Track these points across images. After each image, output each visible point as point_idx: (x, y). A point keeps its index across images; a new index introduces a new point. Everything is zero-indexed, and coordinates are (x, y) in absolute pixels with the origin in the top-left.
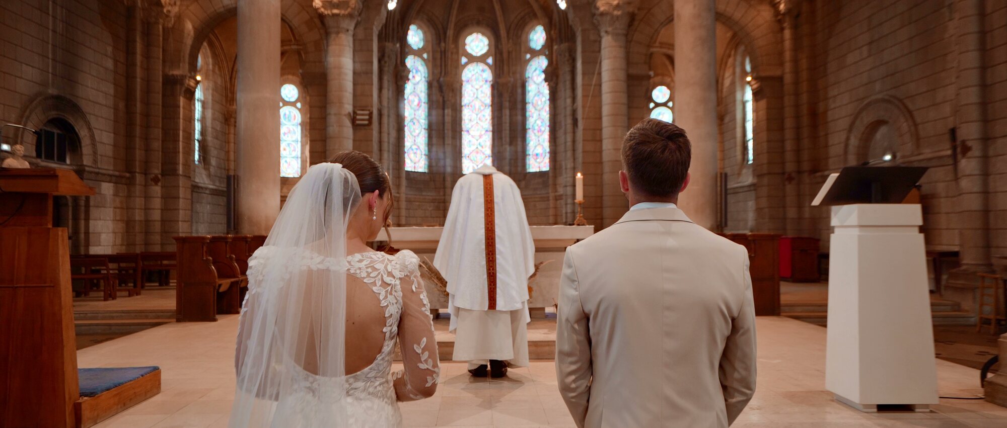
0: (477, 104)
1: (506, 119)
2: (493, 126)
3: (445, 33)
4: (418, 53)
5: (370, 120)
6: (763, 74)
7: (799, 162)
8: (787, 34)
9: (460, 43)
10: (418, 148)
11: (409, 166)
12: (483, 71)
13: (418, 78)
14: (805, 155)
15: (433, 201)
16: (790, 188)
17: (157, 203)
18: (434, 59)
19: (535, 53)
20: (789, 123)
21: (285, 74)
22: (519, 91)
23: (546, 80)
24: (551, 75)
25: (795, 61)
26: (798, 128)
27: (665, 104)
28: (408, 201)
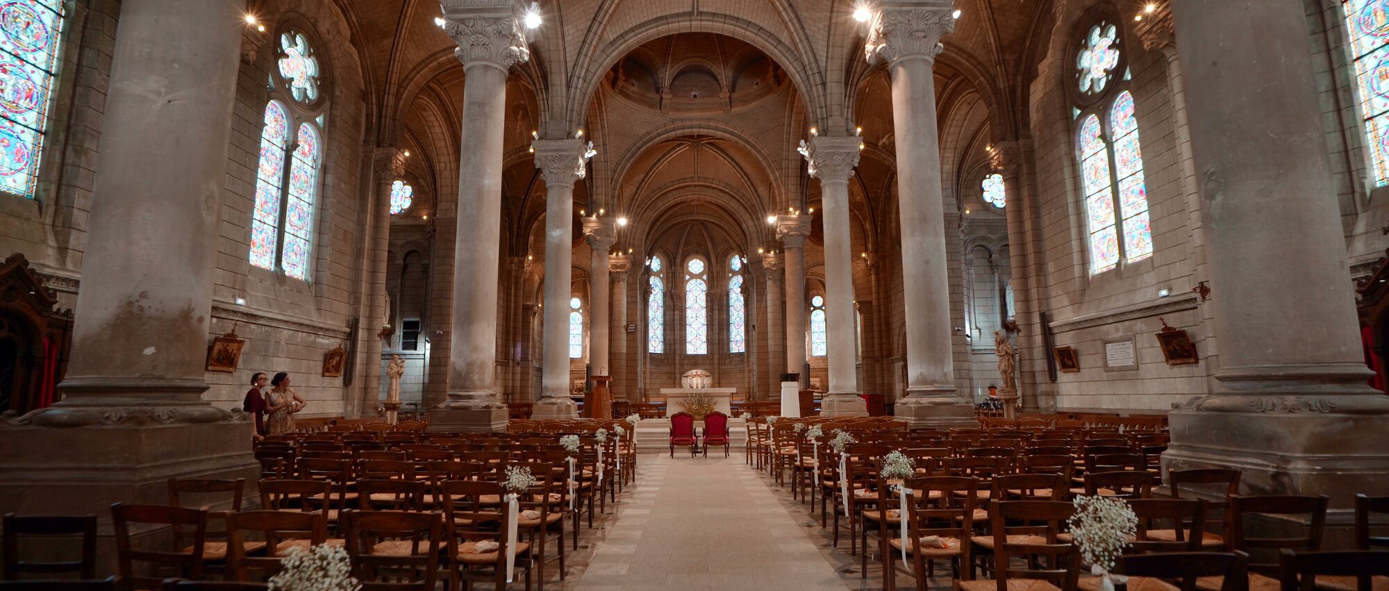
0: (697, 306)
1: (716, 317)
2: (707, 321)
3: (675, 260)
4: (657, 274)
5: (636, 329)
6: (861, 300)
7: (881, 350)
8: (873, 276)
9: (685, 265)
10: (657, 337)
11: (651, 350)
12: (700, 284)
13: (657, 290)
14: (884, 347)
15: (667, 373)
16: (877, 366)
17: (518, 376)
18: (667, 277)
19: (735, 273)
20: (876, 328)
21: (574, 293)
22: (725, 298)
23: (741, 292)
24: (745, 290)
25: (878, 293)
26: (880, 331)
27: (820, 308)
28: (651, 373)
